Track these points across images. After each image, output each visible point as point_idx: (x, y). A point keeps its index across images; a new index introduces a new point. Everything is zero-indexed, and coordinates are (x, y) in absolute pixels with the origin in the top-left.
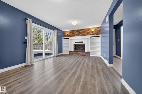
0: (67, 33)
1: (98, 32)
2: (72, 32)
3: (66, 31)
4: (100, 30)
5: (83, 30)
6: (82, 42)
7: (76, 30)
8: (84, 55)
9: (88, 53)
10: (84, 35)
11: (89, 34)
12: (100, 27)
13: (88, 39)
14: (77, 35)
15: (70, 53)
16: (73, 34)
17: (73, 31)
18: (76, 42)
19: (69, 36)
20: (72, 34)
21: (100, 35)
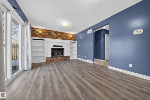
0: (40, 32)
1: (74, 38)
2: (48, 33)
3: (38, 29)
4: (75, 37)
5: (62, 33)
6: (62, 46)
7: (54, 31)
8: (65, 60)
9: (68, 57)
10: (63, 39)
11: (67, 39)
12: (75, 35)
13: (68, 43)
14: (55, 38)
15: (47, 60)
16: (50, 34)
17: (49, 30)
18: (54, 46)
19: (42, 36)
20: (48, 35)
21: (76, 42)
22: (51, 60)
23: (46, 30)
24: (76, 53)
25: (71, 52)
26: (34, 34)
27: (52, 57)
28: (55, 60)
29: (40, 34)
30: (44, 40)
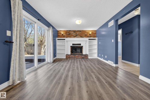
0: (62, 33)
1: (94, 35)
2: (68, 33)
3: (61, 31)
4: (95, 33)
5: (80, 31)
6: (80, 44)
7: (73, 31)
8: (83, 58)
9: (86, 56)
10: (82, 37)
11: (86, 36)
12: (95, 31)
13: (86, 41)
14: (74, 37)
15: (66, 56)
16: (69, 34)
17: (69, 31)
18: (73, 44)
19: (64, 37)
20: (68, 34)
21: (97, 38)
22: (70, 57)
23: (67, 31)
24: (96, 51)
25: (90, 50)
26: (59, 35)
27: (71, 54)
28: (73, 57)
29: (63, 35)
30: (65, 39)
